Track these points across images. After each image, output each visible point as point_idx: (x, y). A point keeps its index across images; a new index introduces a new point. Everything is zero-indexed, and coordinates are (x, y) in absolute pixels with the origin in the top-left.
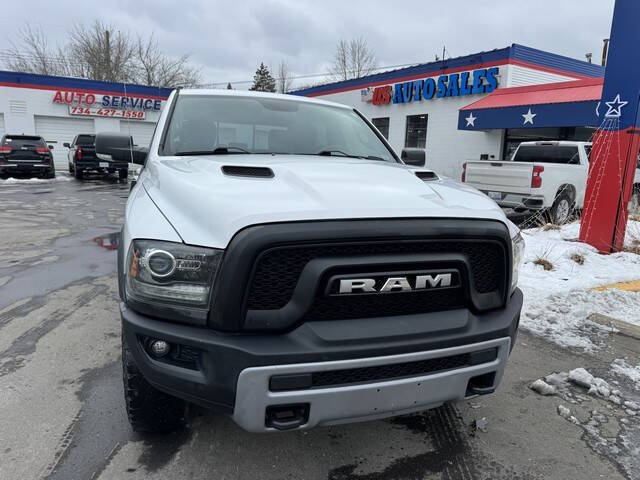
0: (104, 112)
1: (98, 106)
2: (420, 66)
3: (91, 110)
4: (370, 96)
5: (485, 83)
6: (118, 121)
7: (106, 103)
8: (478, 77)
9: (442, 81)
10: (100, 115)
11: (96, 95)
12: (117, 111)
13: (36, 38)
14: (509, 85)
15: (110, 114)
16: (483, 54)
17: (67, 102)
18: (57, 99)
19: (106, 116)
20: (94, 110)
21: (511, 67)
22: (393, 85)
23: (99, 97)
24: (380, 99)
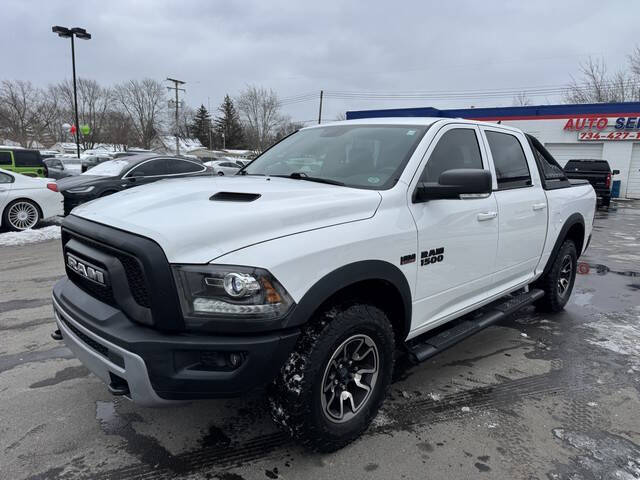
0: (615, 135)
1: (611, 129)
3: (601, 134)
6: (631, 144)
7: (619, 126)
10: (611, 139)
11: (609, 119)
12: (631, 134)
13: (595, 68)
15: (621, 137)
17: (578, 129)
18: (568, 127)
19: (617, 140)
20: (604, 134)
23: (612, 121)
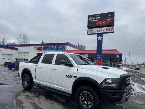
2: (49, 44)
4: (37, 48)
5: (63, 48)
8: (61, 47)
9: (54, 47)
14: (67, 49)
16: (62, 43)
21: (67, 46)
22: (43, 47)
24: (39, 49)
